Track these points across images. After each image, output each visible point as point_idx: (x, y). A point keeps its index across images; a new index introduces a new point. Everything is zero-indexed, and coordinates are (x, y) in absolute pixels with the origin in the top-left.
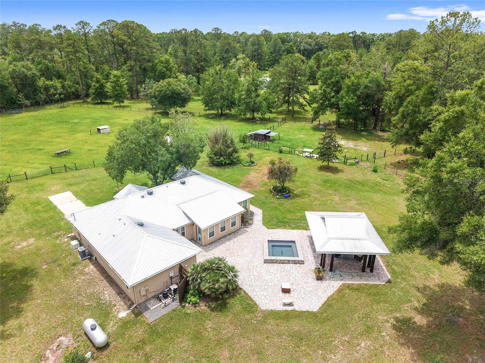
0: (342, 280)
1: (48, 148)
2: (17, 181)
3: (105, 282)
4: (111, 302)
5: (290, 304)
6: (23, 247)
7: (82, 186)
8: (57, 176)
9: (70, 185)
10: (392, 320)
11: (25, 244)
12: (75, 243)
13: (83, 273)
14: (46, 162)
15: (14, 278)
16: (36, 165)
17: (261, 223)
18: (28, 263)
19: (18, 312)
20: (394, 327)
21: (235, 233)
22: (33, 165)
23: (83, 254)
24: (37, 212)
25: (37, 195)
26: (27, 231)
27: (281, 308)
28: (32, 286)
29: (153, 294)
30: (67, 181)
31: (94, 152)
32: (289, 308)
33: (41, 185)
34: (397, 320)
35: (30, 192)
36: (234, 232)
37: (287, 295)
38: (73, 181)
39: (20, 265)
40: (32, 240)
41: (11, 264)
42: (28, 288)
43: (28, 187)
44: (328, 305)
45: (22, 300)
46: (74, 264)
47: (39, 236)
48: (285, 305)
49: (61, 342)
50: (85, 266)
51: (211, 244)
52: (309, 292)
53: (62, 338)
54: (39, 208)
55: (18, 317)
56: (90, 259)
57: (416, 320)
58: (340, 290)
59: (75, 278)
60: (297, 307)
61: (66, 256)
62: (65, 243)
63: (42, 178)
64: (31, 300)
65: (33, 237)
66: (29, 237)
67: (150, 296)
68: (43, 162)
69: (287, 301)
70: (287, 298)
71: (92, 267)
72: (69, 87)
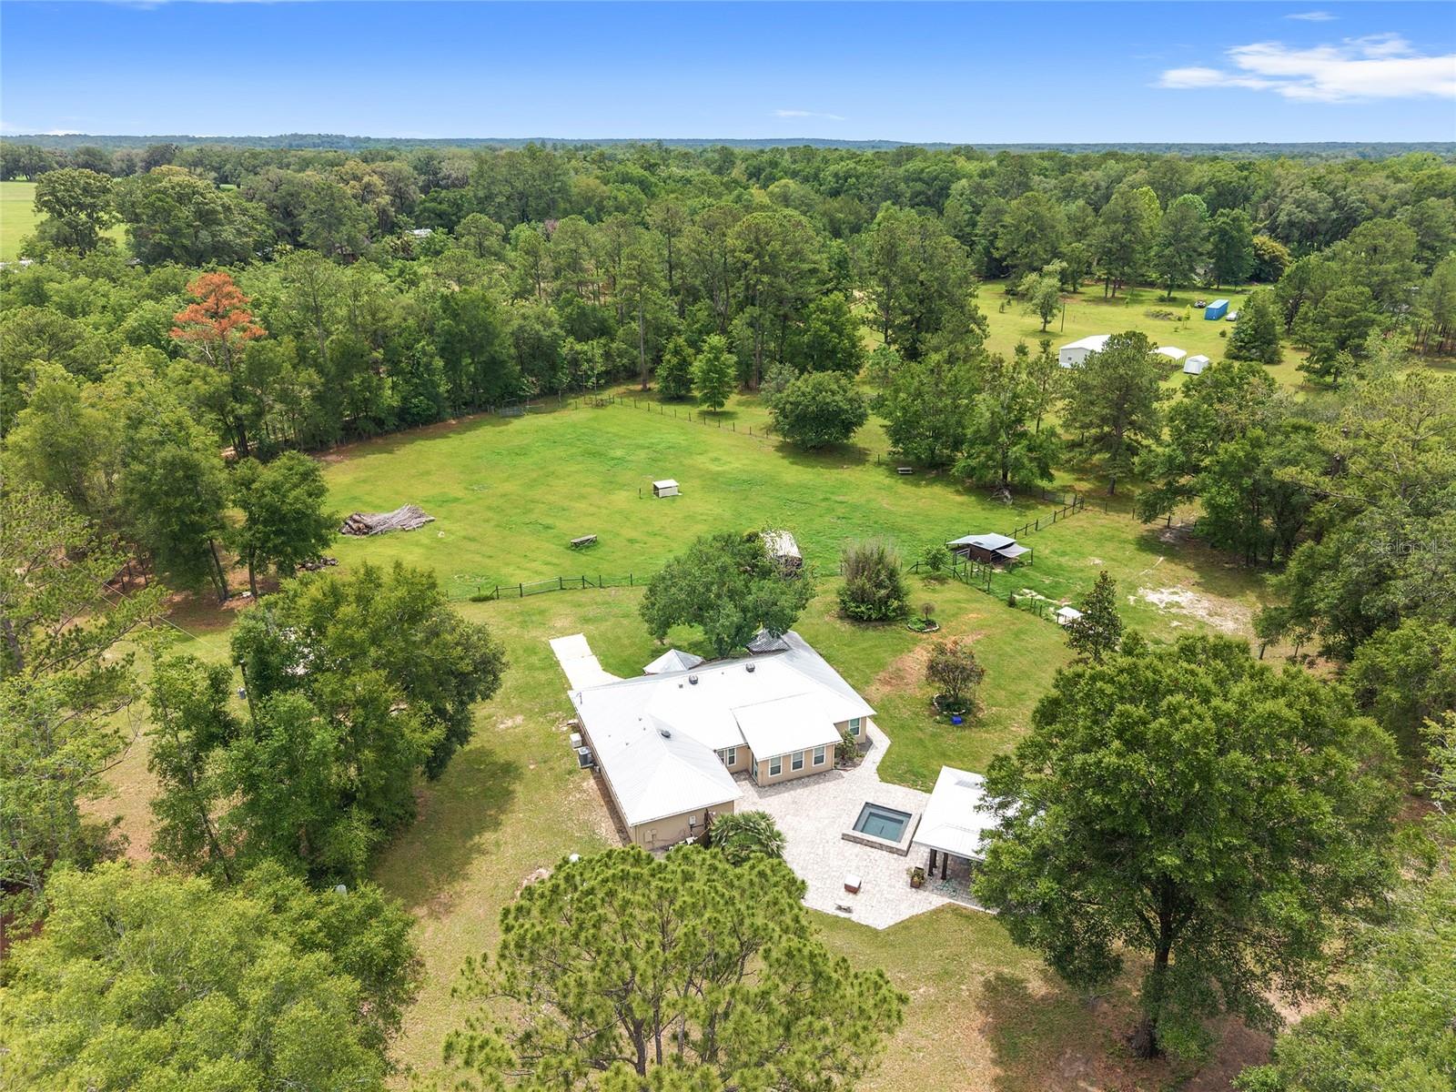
0: (952, 897)
1: (561, 525)
2: (507, 597)
3: (605, 809)
4: (607, 840)
5: (848, 910)
6: (508, 728)
7: (604, 626)
8: (567, 596)
9: (586, 620)
10: (991, 976)
11: (509, 723)
12: (576, 737)
13: (579, 789)
14: (555, 561)
15: (493, 775)
16: (537, 565)
17: (875, 767)
18: (511, 757)
19: (497, 825)
20: (988, 985)
21: (819, 776)
22: (534, 565)
23: (584, 759)
24: (531, 668)
25: (534, 633)
26: (514, 701)
27: (832, 911)
28: (513, 792)
29: (663, 844)
30: (581, 611)
31: (637, 546)
32: (843, 915)
33: (542, 612)
34: (999, 977)
35: (523, 624)
36: (819, 774)
37: (851, 895)
38: (591, 611)
39: (502, 756)
40: (519, 719)
41: (491, 753)
42: (508, 794)
43: (521, 613)
44: (904, 926)
45: (502, 810)
46: (570, 773)
47: (530, 715)
48: (840, 908)
49: (541, 874)
50: (584, 779)
51: (772, 785)
52: (887, 900)
53: (541, 870)
54: (534, 660)
55: (496, 831)
56: (592, 769)
57: (1029, 985)
58: (937, 912)
59: (568, 793)
60: (854, 917)
61: (562, 756)
62: (562, 733)
63: (544, 597)
64: (512, 812)
65: (522, 713)
66: (516, 713)
67: (658, 844)
68: (549, 559)
69: (844, 904)
70: (848, 900)
71: (592, 782)
72: (619, 356)
